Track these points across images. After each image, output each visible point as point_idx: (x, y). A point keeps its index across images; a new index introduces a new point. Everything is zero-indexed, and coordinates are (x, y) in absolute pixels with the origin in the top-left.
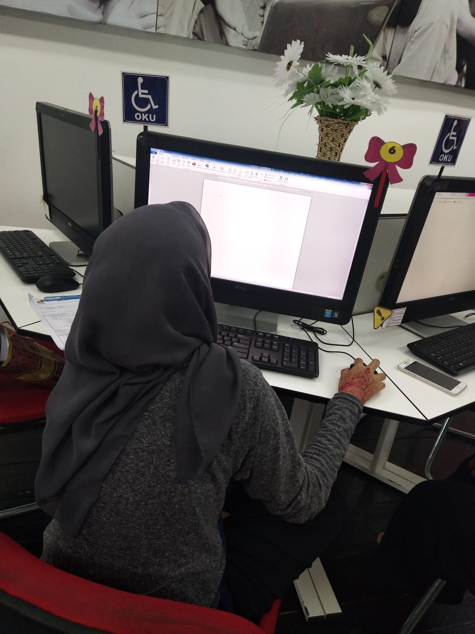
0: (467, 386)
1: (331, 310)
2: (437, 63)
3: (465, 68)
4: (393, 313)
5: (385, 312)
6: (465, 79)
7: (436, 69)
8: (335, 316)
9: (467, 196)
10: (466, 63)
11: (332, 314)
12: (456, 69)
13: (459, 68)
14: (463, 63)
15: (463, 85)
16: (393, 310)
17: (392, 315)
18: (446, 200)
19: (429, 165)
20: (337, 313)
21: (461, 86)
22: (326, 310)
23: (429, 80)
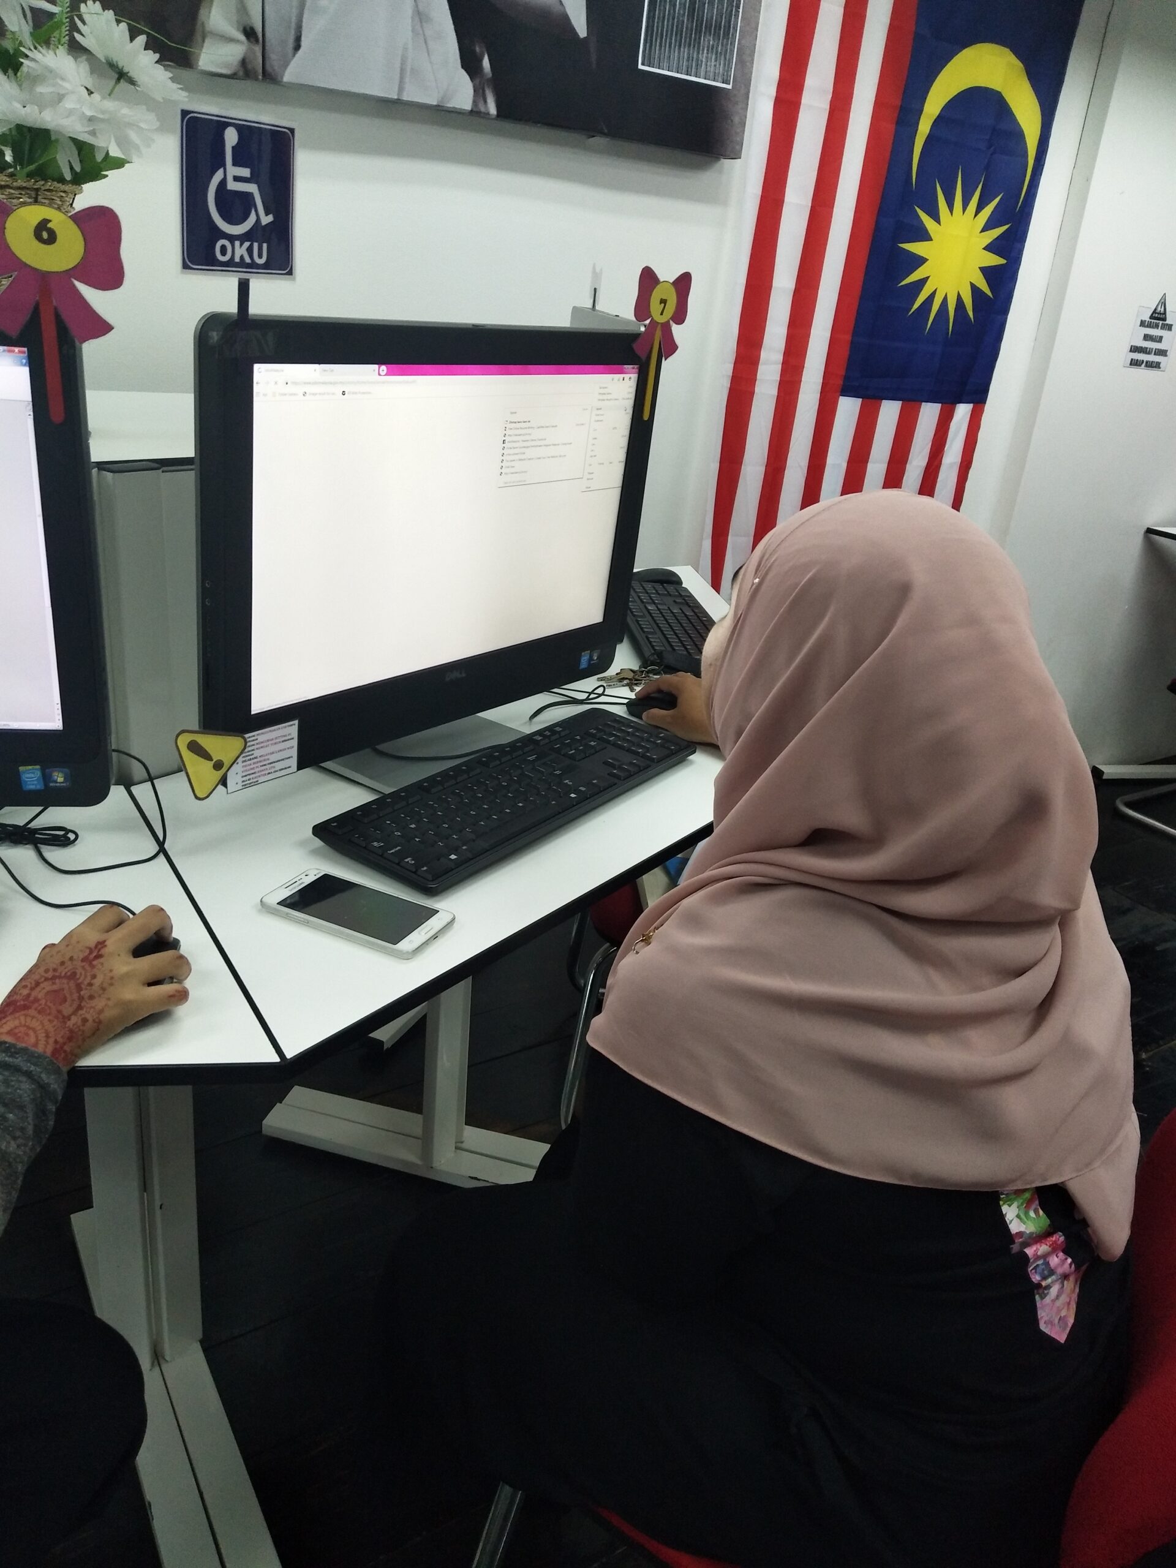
0: (454, 919)
1: (38, 767)
2: (405, 49)
3: (486, 63)
4: (248, 744)
5: (220, 746)
6: (493, 92)
7: (408, 69)
8: (56, 782)
9: (381, 373)
10: (484, 49)
11: (46, 778)
12: (463, 67)
13: (470, 64)
14: (478, 49)
15: (493, 110)
16: (247, 736)
17: (246, 750)
18: (309, 389)
19: (182, 273)
20: (62, 772)
21: (488, 114)
22: (21, 769)
23: (396, 97)
